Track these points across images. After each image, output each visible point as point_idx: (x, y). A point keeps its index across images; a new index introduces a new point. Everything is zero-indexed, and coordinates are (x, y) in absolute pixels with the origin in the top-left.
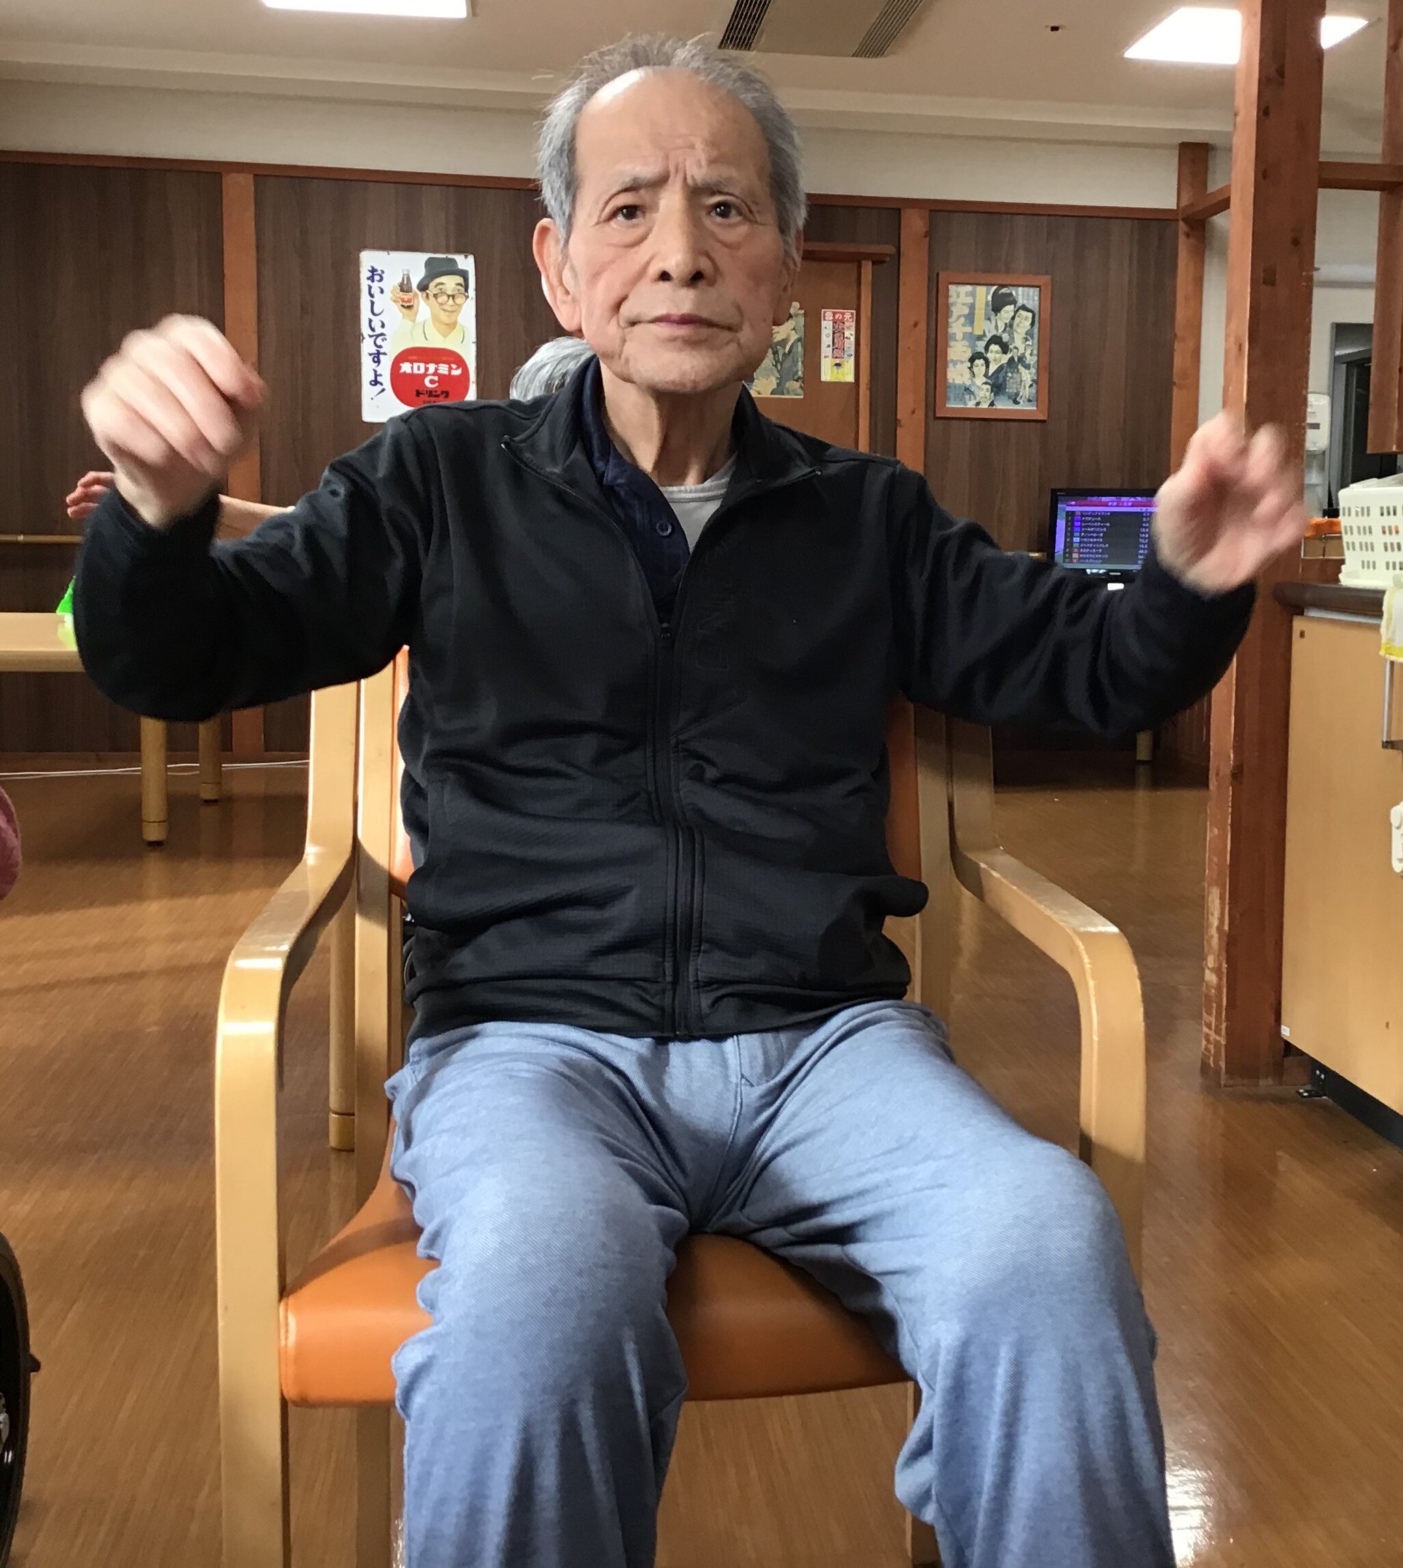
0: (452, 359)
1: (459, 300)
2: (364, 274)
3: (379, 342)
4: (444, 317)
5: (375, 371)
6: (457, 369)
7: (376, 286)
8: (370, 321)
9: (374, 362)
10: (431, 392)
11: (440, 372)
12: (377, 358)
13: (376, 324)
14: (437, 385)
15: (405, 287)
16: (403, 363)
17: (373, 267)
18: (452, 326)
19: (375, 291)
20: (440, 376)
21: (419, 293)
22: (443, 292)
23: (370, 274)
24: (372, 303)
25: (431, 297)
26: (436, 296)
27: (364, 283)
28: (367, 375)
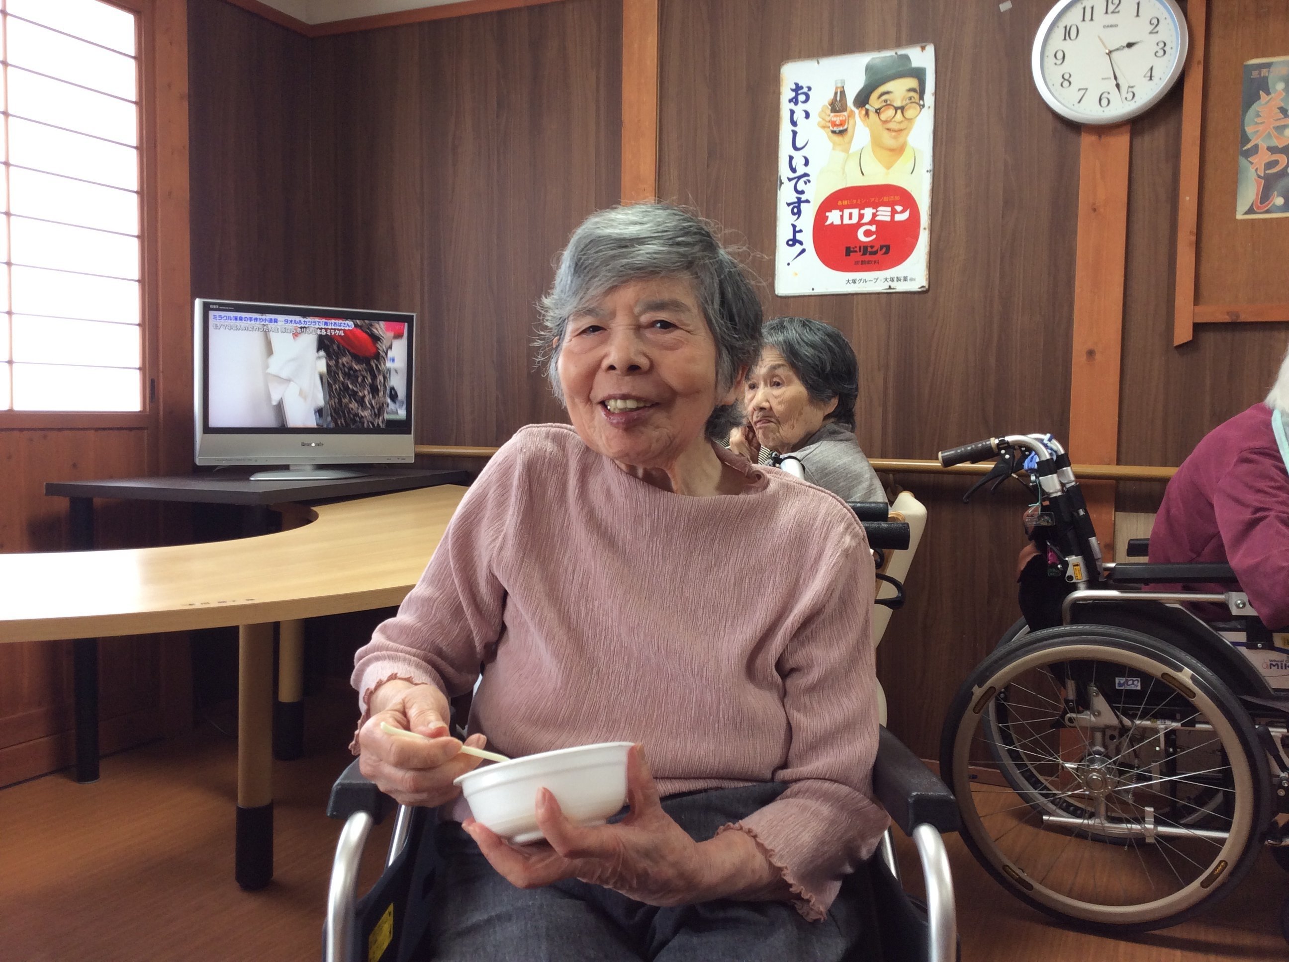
0: (897, 198)
1: (909, 113)
2: (786, 94)
3: (800, 186)
4: (888, 140)
5: (794, 226)
6: (902, 212)
7: (799, 110)
8: (791, 158)
9: (793, 213)
10: (866, 248)
11: (878, 218)
12: (796, 208)
13: (798, 162)
14: (874, 236)
15: (837, 105)
16: (830, 211)
17: (797, 84)
18: (898, 151)
19: (799, 116)
20: (880, 225)
21: (856, 111)
22: (888, 105)
23: (793, 94)
24: (795, 133)
25: (872, 114)
26: (878, 112)
27: (785, 107)
28: (783, 233)
